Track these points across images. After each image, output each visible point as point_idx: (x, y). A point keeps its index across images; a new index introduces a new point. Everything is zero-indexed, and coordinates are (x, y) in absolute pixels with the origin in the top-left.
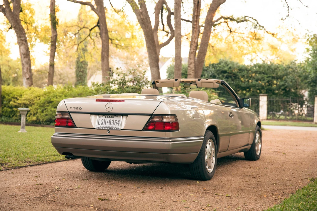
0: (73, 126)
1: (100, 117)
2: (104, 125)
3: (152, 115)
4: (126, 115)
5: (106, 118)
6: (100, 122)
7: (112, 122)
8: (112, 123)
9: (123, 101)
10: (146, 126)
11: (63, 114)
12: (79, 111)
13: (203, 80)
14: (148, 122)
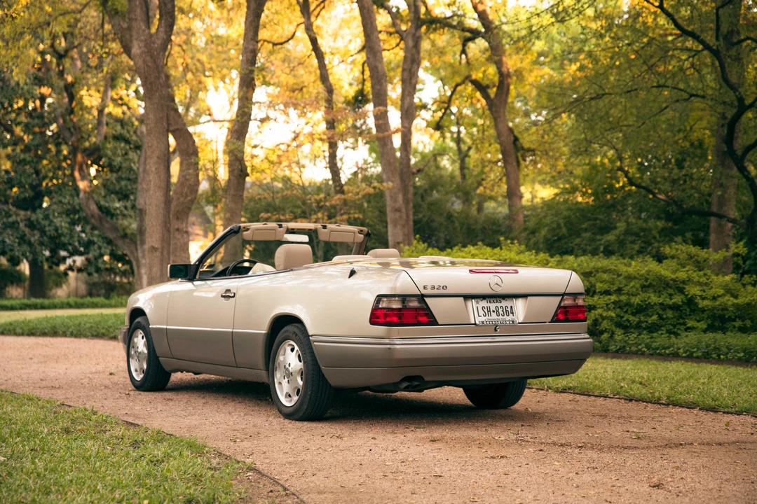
0: (433, 322)
1: (478, 303)
2: (490, 318)
3: (563, 295)
4: (524, 296)
5: (489, 305)
6: (481, 313)
7: (500, 310)
8: (501, 312)
9: (516, 272)
10: (556, 314)
11: (408, 299)
12: (441, 292)
13: (331, 226)
14: (559, 307)
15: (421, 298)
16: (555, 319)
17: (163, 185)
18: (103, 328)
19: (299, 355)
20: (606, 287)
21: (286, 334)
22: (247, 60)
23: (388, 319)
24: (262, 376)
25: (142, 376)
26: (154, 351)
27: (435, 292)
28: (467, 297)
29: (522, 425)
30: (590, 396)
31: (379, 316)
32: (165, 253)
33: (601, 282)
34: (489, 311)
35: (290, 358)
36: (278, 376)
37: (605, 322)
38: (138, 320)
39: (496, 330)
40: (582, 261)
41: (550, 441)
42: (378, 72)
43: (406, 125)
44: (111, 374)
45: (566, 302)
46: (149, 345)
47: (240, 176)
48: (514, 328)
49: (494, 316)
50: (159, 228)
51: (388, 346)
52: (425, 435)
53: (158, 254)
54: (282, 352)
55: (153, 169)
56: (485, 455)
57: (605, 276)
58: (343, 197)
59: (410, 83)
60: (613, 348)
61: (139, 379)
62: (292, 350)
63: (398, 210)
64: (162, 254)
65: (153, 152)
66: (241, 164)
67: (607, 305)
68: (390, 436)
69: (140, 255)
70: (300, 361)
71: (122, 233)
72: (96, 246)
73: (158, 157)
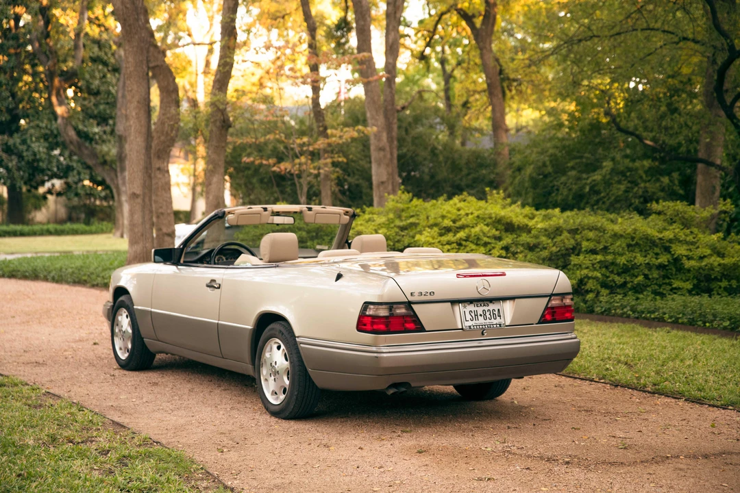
0: (421, 329)
1: (465, 307)
2: (477, 322)
3: (551, 295)
4: (512, 298)
5: (476, 308)
6: (468, 317)
8: (488, 316)
9: (503, 274)
10: (543, 316)
11: (395, 306)
12: (429, 298)
13: (316, 208)
14: (547, 308)
15: (409, 305)
16: (543, 320)
17: (144, 130)
18: (85, 275)
19: (285, 355)
20: (591, 245)
21: (271, 332)
22: (229, 8)
23: (375, 327)
24: (248, 369)
25: (127, 355)
26: (139, 331)
27: (423, 298)
28: (454, 302)
29: (509, 428)
30: (576, 378)
31: (366, 323)
32: (147, 200)
33: (588, 240)
34: (476, 315)
35: (276, 355)
36: (264, 372)
37: (591, 281)
38: (122, 298)
39: (483, 334)
40: (568, 217)
41: (536, 454)
42: (362, 7)
43: (391, 61)
44: (95, 344)
45: (553, 302)
46: (134, 324)
47: (223, 127)
48: (501, 331)
49: (481, 320)
50: (140, 174)
51: (375, 355)
52: (412, 443)
53: (139, 200)
54: (268, 349)
55: (134, 114)
56: (472, 475)
57: (591, 235)
58: (327, 141)
59: (395, 17)
60: (598, 309)
61: (124, 358)
62: (279, 348)
63: (382, 149)
64: (144, 201)
65: (133, 97)
66: (223, 114)
67: (593, 265)
68: (376, 444)
69: (120, 182)
70: (287, 360)
71: (101, 160)
72: (75, 172)
73: (138, 102)
